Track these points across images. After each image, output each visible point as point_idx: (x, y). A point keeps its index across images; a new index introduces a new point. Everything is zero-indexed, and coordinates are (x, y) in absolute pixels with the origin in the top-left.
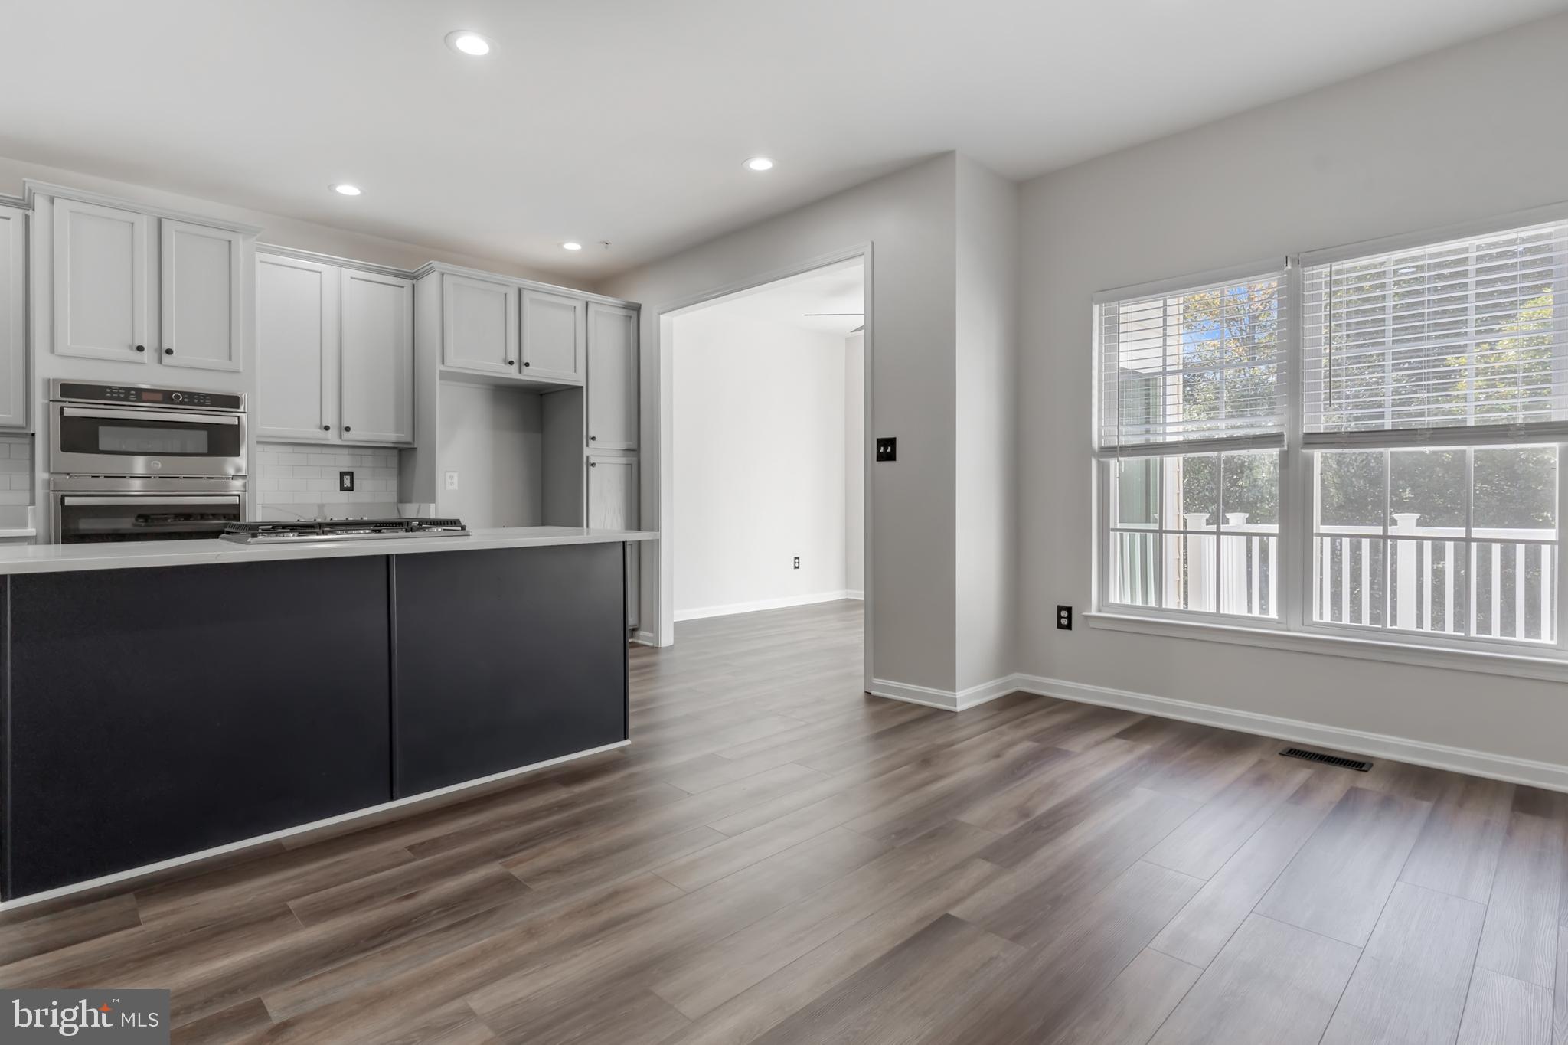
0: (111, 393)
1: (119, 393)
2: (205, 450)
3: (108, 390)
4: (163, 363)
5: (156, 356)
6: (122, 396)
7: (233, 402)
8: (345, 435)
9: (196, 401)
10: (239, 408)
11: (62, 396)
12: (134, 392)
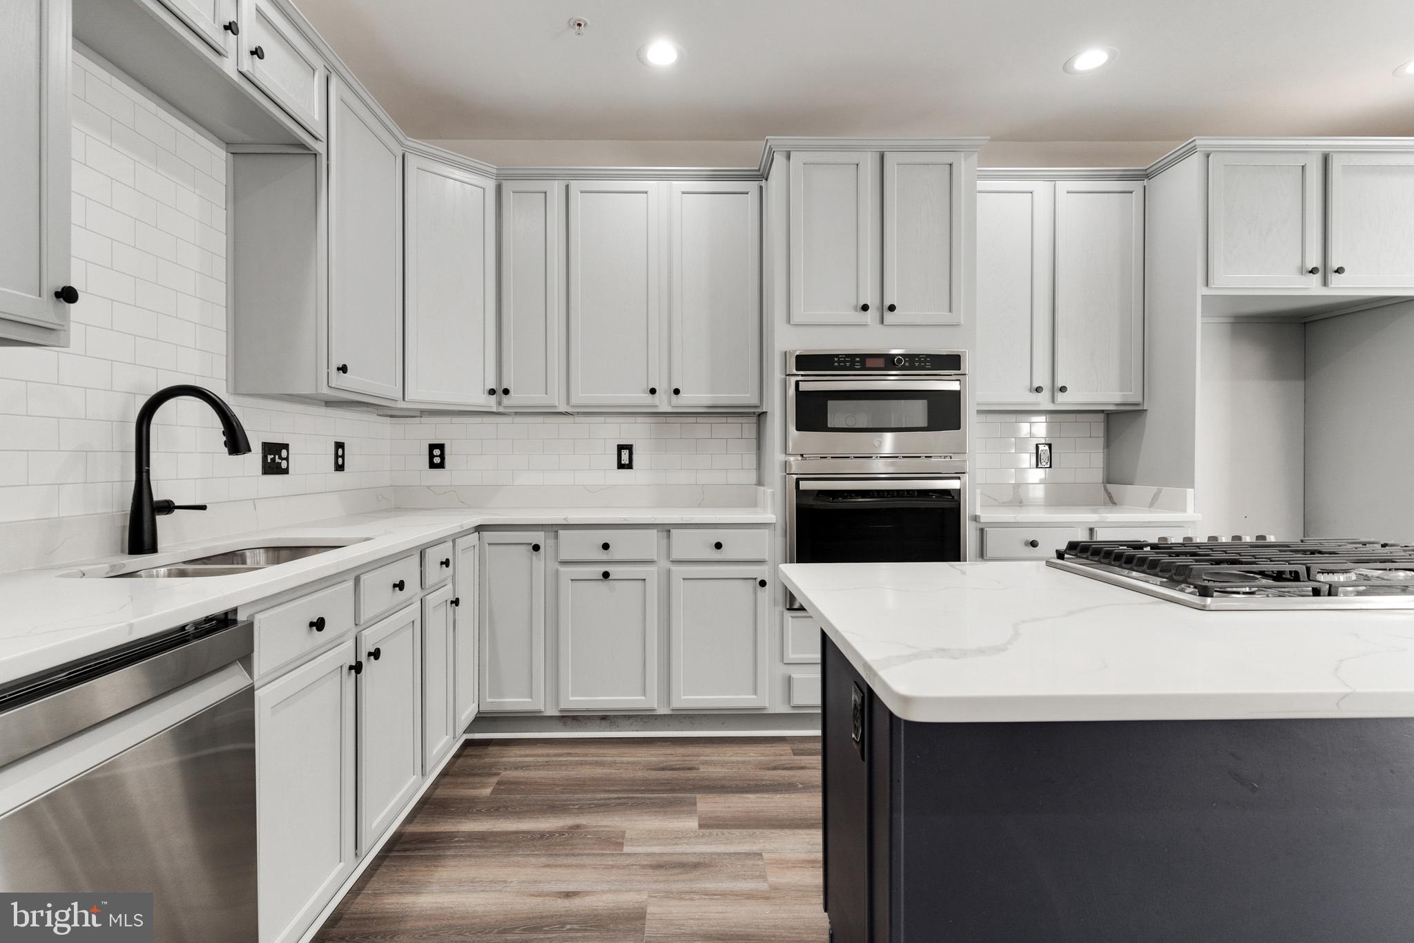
0: (839, 362)
1: (845, 362)
2: (924, 424)
3: (836, 359)
4: (885, 323)
5: (878, 315)
6: (848, 364)
7: (952, 362)
8: (1061, 397)
9: (917, 364)
10: (960, 370)
11: (797, 370)
12: (858, 359)
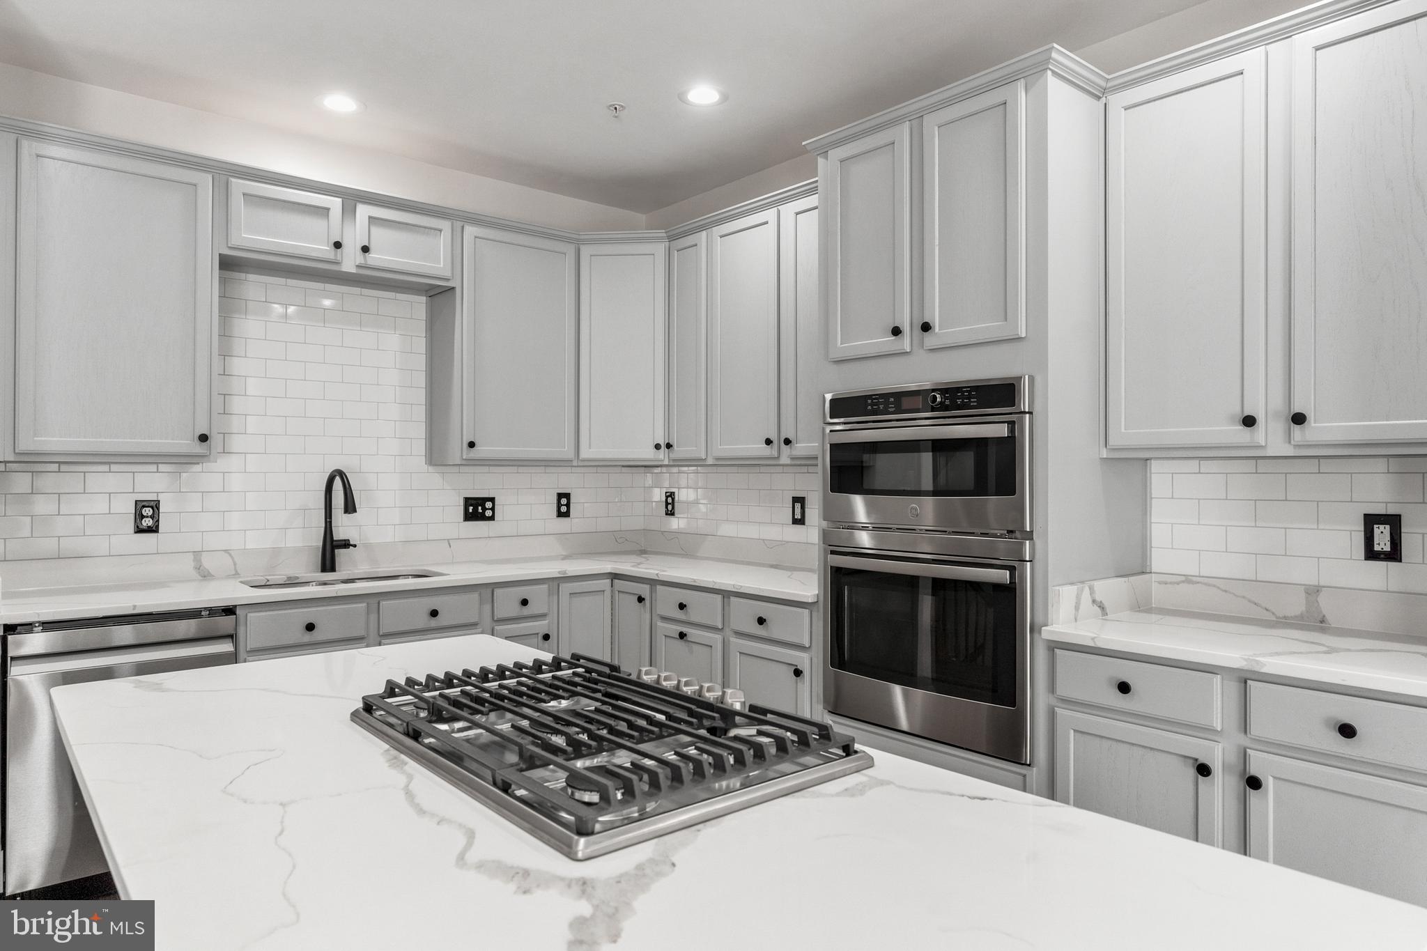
0: (872, 404)
1: (878, 404)
3: (869, 401)
4: (926, 348)
6: (881, 407)
9: (959, 401)
10: (1013, 405)
11: (831, 418)
12: (892, 400)
